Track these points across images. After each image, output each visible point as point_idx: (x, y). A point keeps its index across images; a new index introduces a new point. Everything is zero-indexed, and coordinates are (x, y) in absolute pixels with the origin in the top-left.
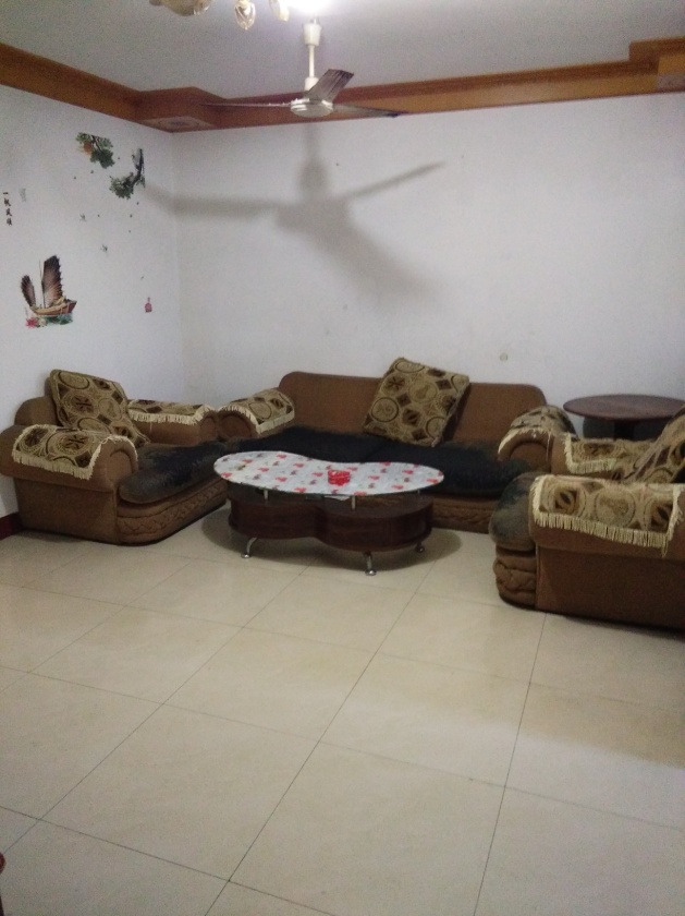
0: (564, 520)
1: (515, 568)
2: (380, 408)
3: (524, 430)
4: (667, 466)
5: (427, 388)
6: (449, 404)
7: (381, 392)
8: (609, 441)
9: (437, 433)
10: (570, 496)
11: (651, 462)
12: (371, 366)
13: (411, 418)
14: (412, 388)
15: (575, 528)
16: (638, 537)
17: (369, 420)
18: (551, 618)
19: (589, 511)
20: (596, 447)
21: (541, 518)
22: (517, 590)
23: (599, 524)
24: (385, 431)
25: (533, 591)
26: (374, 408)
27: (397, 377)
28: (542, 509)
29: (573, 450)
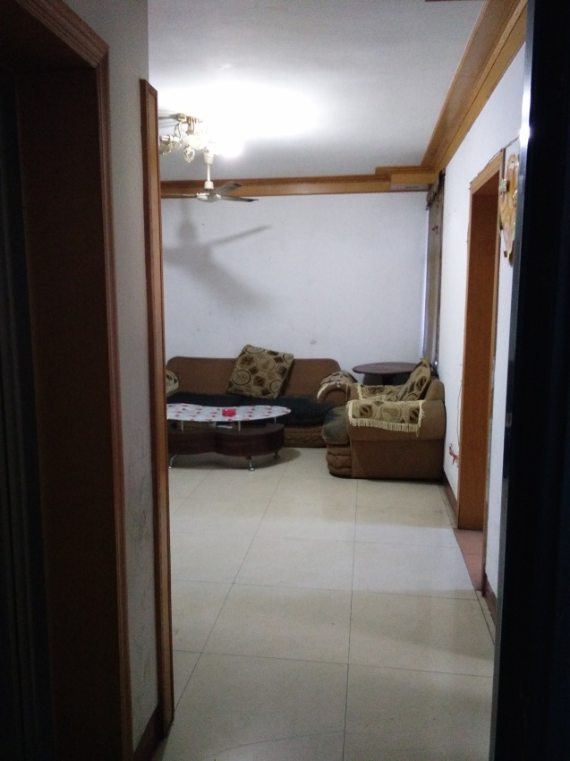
0: (366, 422)
1: (339, 455)
2: (238, 376)
3: (332, 383)
4: (414, 392)
5: (268, 362)
6: (283, 372)
7: (238, 366)
8: (381, 386)
9: (277, 390)
10: (368, 409)
11: (406, 392)
12: (230, 351)
13: (259, 382)
14: (258, 363)
15: (372, 426)
16: (404, 427)
17: (231, 385)
18: (360, 481)
19: (378, 416)
20: (375, 389)
21: (354, 422)
22: (340, 468)
23: (384, 422)
24: (242, 391)
25: (350, 467)
26: (234, 377)
27: (248, 356)
28: (354, 417)
29: (362, 391)
